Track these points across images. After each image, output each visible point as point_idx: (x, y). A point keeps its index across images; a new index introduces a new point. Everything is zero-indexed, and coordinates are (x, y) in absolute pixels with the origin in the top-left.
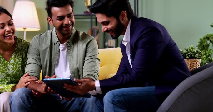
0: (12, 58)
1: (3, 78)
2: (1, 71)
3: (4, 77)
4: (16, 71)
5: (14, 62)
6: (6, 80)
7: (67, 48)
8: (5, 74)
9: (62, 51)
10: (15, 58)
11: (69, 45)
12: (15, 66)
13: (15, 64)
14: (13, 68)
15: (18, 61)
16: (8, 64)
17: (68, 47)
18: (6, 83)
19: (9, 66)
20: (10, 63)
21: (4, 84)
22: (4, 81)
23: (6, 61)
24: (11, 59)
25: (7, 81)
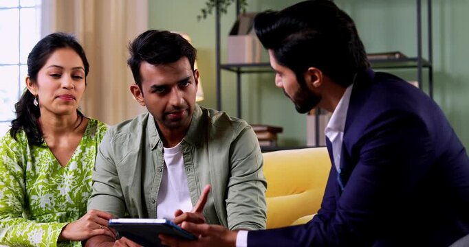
0: (74, 158)
1: (50, 205)
2: (45, 189)
3: (52, 204)
4: (79, 188)
5: (78, 167)
6: (55, 211)
7: (182, 159)
8: (53, 194)
9: (171, 164)
10: (79, 159)
11: (188, 149)
12: (78, 177)
13: (80, 172)
14: (74, 180)
15: (87, 167)
16: (65, 173)
17: (184, 154)
18: (55, 219)
19: (66, 177)
20: (68, 169)
21: (52, 220)
22: (52, 212)
23: (59, 166)
24: (71, 161)
25: (58, 214)
